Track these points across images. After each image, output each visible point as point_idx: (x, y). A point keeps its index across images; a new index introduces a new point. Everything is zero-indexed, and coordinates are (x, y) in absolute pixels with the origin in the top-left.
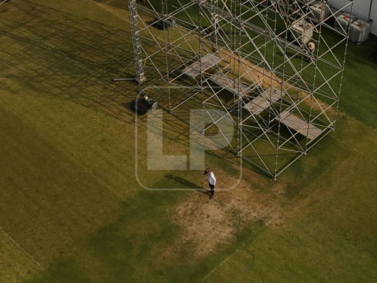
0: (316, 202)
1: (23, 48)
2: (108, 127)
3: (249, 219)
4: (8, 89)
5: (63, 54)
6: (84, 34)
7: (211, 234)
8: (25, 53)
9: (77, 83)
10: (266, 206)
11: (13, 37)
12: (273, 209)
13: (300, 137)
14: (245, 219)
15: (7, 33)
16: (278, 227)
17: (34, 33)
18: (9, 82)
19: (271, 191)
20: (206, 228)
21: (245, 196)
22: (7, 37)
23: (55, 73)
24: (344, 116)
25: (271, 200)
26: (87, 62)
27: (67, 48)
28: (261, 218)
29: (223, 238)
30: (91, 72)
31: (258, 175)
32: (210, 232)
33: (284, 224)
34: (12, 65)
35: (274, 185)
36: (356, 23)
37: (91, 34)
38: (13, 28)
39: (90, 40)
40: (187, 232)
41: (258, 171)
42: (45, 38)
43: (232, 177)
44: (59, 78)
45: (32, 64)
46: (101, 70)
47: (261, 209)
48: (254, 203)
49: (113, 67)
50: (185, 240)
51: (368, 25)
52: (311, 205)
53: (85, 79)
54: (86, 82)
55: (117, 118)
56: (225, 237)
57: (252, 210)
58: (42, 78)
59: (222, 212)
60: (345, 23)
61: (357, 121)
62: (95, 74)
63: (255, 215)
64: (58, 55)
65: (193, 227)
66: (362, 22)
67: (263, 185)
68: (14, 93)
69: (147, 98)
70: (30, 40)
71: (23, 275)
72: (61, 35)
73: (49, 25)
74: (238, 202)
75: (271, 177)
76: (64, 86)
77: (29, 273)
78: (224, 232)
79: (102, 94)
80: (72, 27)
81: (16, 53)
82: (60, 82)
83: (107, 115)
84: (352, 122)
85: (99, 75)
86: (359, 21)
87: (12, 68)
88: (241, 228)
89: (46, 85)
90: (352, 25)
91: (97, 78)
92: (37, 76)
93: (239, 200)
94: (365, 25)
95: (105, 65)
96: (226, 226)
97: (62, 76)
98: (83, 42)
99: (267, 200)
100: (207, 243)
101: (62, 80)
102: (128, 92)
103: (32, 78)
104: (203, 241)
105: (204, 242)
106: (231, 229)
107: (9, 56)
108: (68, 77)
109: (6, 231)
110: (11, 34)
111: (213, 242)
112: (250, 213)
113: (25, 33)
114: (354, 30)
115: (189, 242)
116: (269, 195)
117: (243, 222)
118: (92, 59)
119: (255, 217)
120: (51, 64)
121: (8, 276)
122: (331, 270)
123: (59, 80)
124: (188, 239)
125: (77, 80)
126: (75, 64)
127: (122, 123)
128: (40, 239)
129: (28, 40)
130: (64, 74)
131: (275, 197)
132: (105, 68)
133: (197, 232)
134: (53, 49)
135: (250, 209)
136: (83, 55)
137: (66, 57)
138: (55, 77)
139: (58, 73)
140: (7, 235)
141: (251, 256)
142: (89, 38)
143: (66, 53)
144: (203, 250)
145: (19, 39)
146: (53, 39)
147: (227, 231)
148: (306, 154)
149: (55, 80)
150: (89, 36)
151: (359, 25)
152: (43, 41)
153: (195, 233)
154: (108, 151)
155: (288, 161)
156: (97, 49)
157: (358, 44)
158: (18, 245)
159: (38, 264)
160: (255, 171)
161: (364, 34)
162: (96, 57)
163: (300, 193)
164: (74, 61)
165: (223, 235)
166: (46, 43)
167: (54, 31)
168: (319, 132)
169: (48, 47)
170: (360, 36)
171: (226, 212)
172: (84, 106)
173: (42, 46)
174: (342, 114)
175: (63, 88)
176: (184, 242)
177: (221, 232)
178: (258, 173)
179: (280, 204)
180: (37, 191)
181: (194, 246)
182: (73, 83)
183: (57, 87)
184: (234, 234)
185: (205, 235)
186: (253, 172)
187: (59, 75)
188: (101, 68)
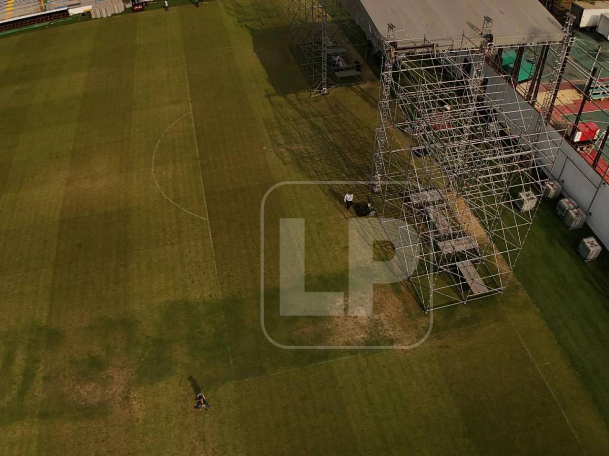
0: (447, 347)
1: (311, 133)
2: (330, 215)
3: (385, 335)
4: (282, 159)
5: (335, 148)
6: (359, 139)
7: (348, 332)
8: (311, 137)
9: (331, 173)
10: (405, 330)
11: (310, 122)
12: (408, 335)
13: (466, 287)
14: (381, 333)
15: (308, 117)
16: (402, 353)
17: (326, 125)
18: (286, 154)
19: (417, 320)
20: (348, 325)
21: (393, 316)
22: (306, 121)
23: (320, 161)
24: (518, 286)
25: (412, 328)
26: (348, 160)
27: (340, 144)
28: (394, 338)
29: (355, 339)
30: (346, 169)
31: (416, 303)
32: (348, 330)
33: (409, 352)
34: (296, 142)
35: (422, 318)
36: (575, 210)
37: (364, 140)
38: (314, 116)
39: (361, 144)
40: (332, 321)
41: (418, 300)
42: (330, 131)
43: (394, 295)
44: (321, 165)
45: (310, 147)
46: (354, 170)
47: (399, 331)
48: (397, 324)
49: (363, 172)
50: (326, 327)
51: (585, 216)
52: (441, 347)
53: (338, 173)
54: (337, 175)
55: (341, 211)
56: (357, 339)
57: (392, 329)
58: (309, 160)
59: (368, 319)
60: (566, 207)
61: (527, 295)
62: (347, 172)
63: (391, 333)
64: (331, 148)
65: (339, 320)
66: (581, 212)
67: (414, 312)
68: (284, 163)
69: (369, 205)
70: (319, 129)
71: (206, 296)
72: (343, 133)
73: (339, 123)
74: (386, 317)
75: (424, 309)
76: (320, 172)
77: (211, 296)
78: (359, 335)
79: (342, 189)
80: (354, 130)
81: (304, 136)
82: (320, 168)
83: (335, 206)
84: (523, 294)
85: (349, 174)
86: (579, 210)
87: (295, 145)
88: (373, 339)
89: (309, 166)
90: (571, 211)
91: (347, 175)
92: (307, 157)
93: (387, 316)
94: (582, 216)
95: (359, 168)
96: (364, 332)
97: (324, 164)
98: (355, 145)
99: (409, 326)
100: (341, 337)
101: (322, 167)
102: (361, 195)
103: (303, 158)
104: (339, 334)
105: (339, 336)
106: (366, 336)
107: (298, 135)
108: (328, 166)
109: (216, 260)
110: (310, 120)
111: (346, 339)
112: (388, 331)
113: (319, 122)
114: (570, 216)
115: (328, 330)
116: (414, 323)
117: (379, 335)
118: (352, 160)
119: (390, 335)
120: (322, 152)
121: (196, 291)
122: (420, 407)
123: (319, 166)
124: (329, 327)
125: (331, 171)
126: (339, 159)
127: (342, 216)
128: (232, 276)
129: (318, 128)
130: (326, 164)
131: (416, 327)
132: (357, 170)
133: (339, 325)
134: (331, 142)
135: (390, 327)
136: (348, 154)
137: (336, 151)
138: (318, 162)
139: (322, 161)
140: (215, 262)
141: (366, 364)
142: (361, 143)
143: (338, 148)
144: (334, 341)
145: (313, 126)
146: (336, 134)
147: (362, 335)
148: (465, 304)
149: (317, 165)
150: (362, 141)
151: (576, 214)
152: (328, 133)
153: (337, 325)
154: (318, 233)
155: (447, 303)
156: (361, 154)
157: (570, 229)
158: (216, 273)
159: (220, 293)
160: (416, 299)
161: (578, 223)
162: (356, 160)
163: (439, 334)
164: (339, 156)
165: (357, 337)
166: (329, 135)
167: (340, 128)
168: (485, 290)
169: (329, 139)
170: (574, 223)
171: (371, 320)
172: (325, 193)
173: (325, 136)
174: (518, 283)
175: (319, 174)
176: (325, 328)
177: (357, 334)
178: (417, 301)
179: (416, 335)
180: (253, 241)
181: (330, 335)
182: (328, 172)
183: (315, 171)
184: (365, 341)
185: (344, 331)
186: (414, 299)
187: (322, 163)
188: (354, 169)
